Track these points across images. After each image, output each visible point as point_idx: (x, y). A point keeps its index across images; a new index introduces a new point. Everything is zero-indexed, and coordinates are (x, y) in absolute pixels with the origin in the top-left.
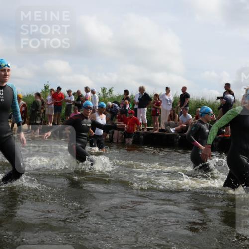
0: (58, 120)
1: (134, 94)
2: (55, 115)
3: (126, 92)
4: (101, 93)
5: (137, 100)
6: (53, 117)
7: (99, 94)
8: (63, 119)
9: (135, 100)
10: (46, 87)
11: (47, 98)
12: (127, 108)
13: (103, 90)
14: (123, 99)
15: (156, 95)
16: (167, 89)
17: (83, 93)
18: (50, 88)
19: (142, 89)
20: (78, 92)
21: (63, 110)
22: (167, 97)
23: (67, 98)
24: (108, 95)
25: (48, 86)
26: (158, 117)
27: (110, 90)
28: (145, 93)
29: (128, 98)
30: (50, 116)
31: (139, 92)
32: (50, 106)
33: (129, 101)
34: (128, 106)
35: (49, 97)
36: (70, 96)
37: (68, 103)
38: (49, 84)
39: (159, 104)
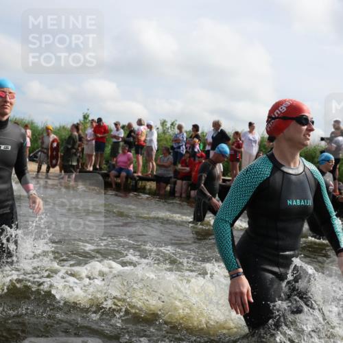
0: (100, 163)
1: (206, 131)
2: (96, 156)
3: (196, 127)
4: (160, 128)
5: (210, 140)
6: (94, 158)
7: (158, 128)
8: (107, 162)
9: (207, 140)
10: (85, 117)
11: (86, 132)
12: (196, 150)
13: (163, 123)
14: (191, 137)
15: (237, 133)
16: (251, 125)
17: (135, 126)
18: (90, 118)
19: (216, 125)
20: (130, 126)
21: (108, 149)
22: (251, 136)
23: (114, 132)
24: (170, 131)
25: (88, 116)
26: (238, 164)
27: (172, 124)
28: (222, 130)
29: (197, 136)
30: (90, 156)
31: (213, 128)
32: (90, 143)
33: (199, 140)
34: (197, 147)
35: (90, 131)
36: (118, 130)
37: (115, 140)
38: (89, 112)
39: (239, 146)
